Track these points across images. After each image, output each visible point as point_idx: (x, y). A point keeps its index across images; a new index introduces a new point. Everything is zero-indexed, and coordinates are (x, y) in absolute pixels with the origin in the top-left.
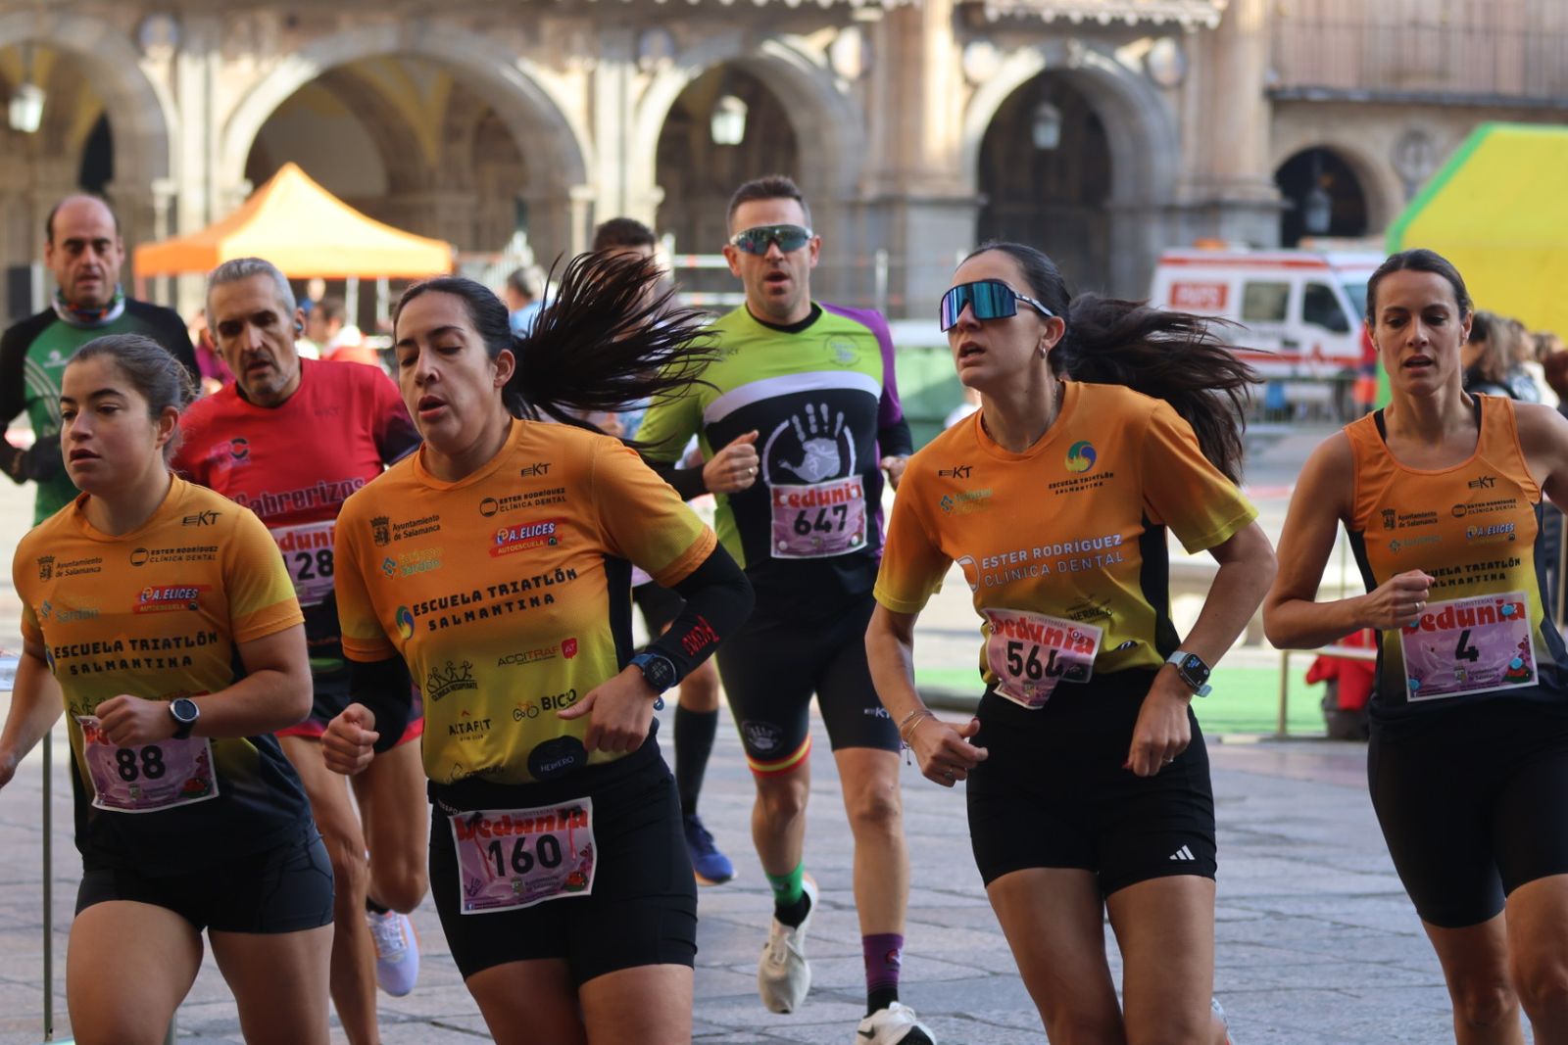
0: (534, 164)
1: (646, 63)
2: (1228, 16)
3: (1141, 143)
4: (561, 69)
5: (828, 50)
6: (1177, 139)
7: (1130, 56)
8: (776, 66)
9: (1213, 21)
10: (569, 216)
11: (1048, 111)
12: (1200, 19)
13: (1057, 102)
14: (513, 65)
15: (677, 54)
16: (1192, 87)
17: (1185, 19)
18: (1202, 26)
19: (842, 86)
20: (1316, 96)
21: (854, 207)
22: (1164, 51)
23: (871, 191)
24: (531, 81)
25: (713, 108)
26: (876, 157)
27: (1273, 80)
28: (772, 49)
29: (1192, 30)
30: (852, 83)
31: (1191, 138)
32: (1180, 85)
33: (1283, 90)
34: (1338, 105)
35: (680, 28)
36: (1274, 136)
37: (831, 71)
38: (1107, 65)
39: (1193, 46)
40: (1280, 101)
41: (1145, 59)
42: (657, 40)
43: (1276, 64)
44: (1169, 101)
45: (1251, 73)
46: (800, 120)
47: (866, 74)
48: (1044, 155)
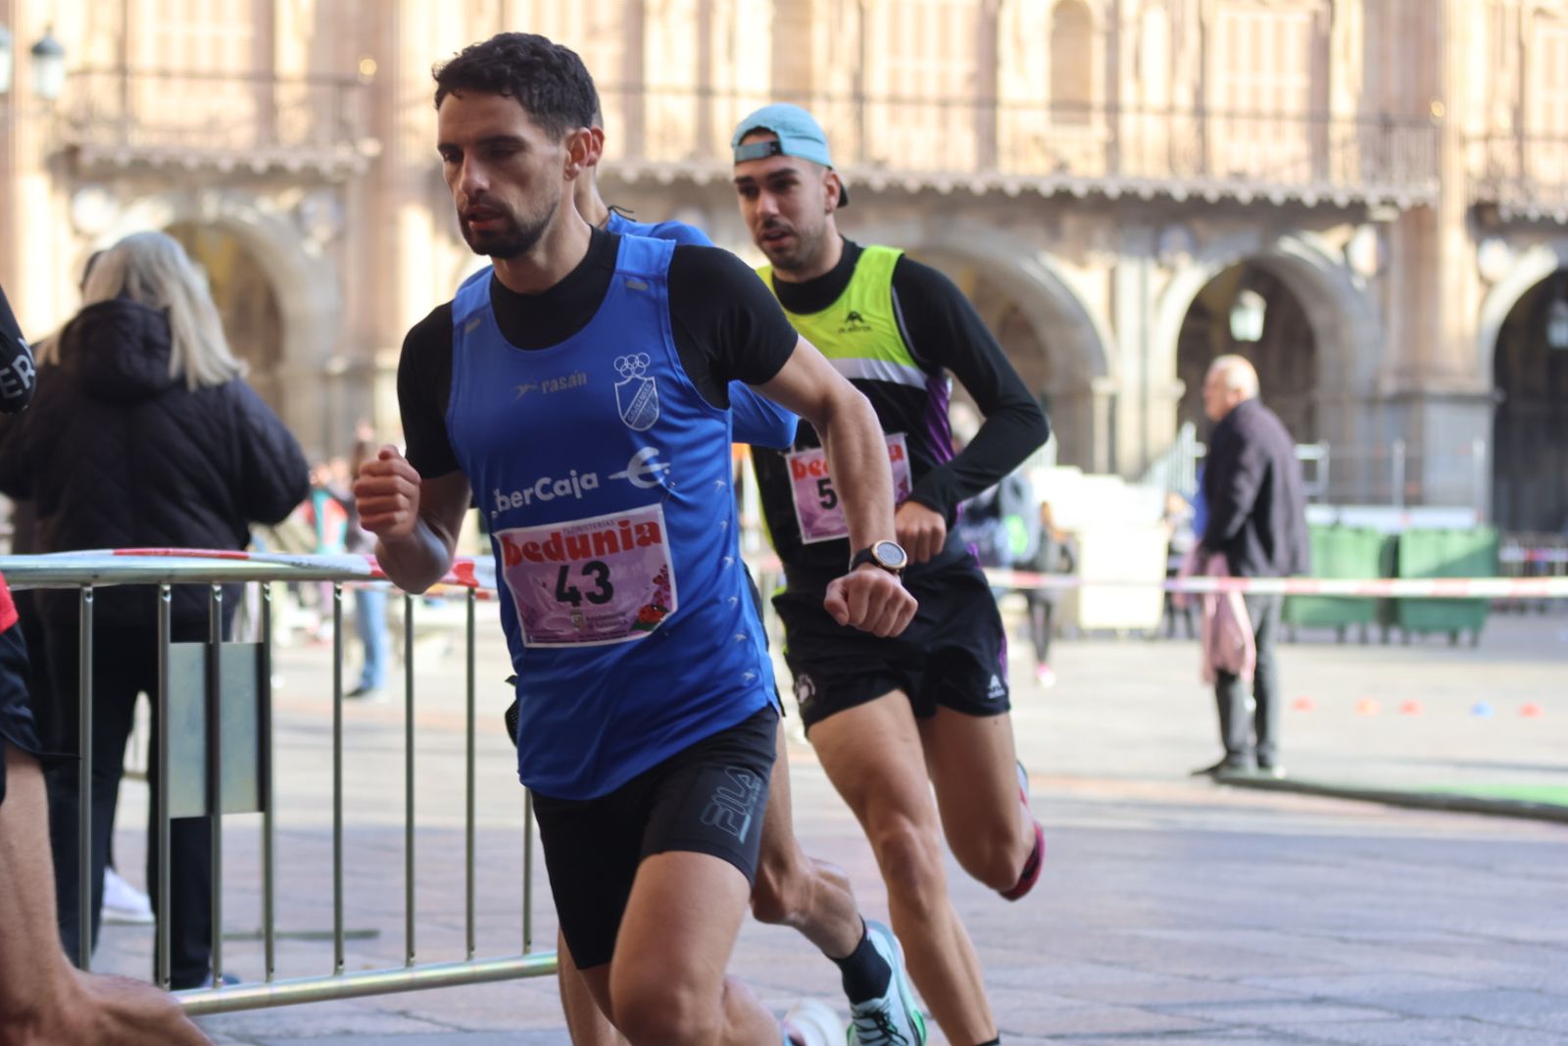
0: (1057, 357)
1: (1166, 257)
4: (1081, 263)
5: (1345, 248)
8: (1294, 264)
10: (1090, 410)
11: (1562, 309)
14: (1034, 258)
15: (1197, 249)
19: (1359, 284)
21: (1373, 401)
23: (1389, 386)
24: (1052, 275)
25: (1232, 303)
26: (1393, 352)
28: (1289, 246)
30: (1368, 281)
35: (1200, 226)
37: (1348, 267)
42: (1176, 236)
46: (1318, 317)
47: (1382, 272)
48: (1558, 353)
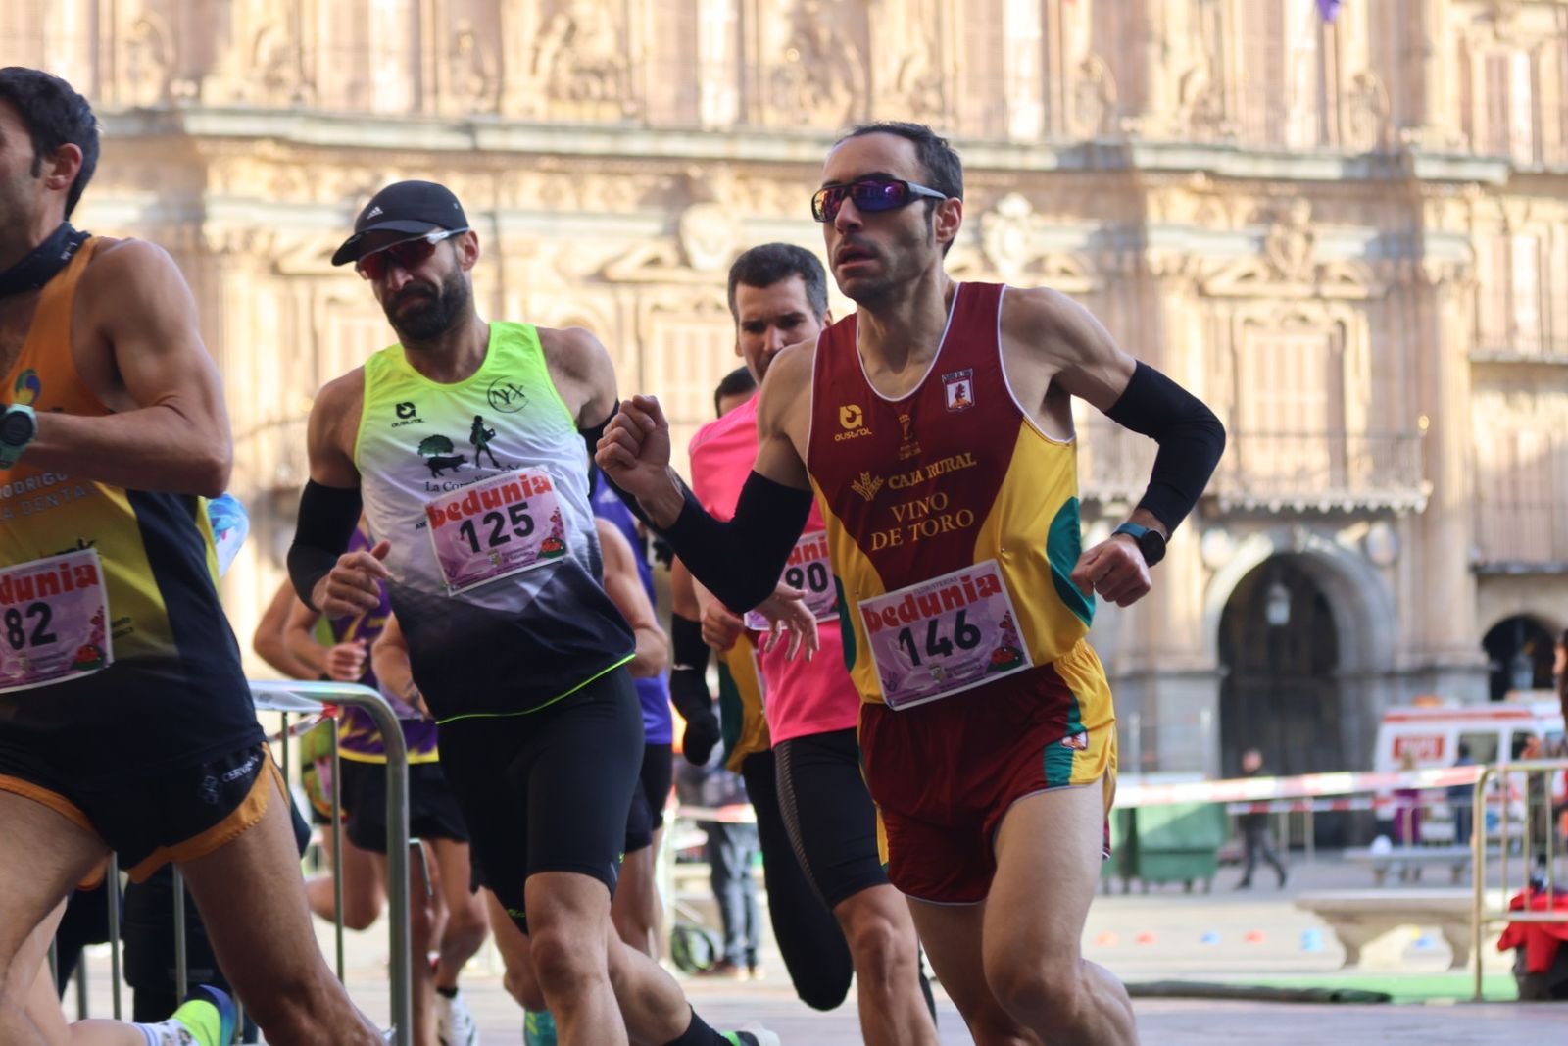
2: (1433, 500)
3: (1362, 617)
6: (1394, 611)
7: (1349, 538)
9: (1421, 506)
11: (1279, 591)
12: (1410, 504)
13: (1287, 583)
16: (1405, 564)
17: (1396, 504)
18: (1412, 510)
20: (1515, 570)
22: (1379, 532)
23: (1125, 666)
26: (1125, 636)
27: (1477, 556)
29: (1402, 515)
31: (1406, 610)
32: (1395, 563)
33: (1485, 564)
34: (1535, 577)
36: (1479, 607)
38: (1327, 548)
39: (1404, 529)
40: (1483, 575)
41: (1363, 542)
43: (1478, 542)
44: (1385, 579)
45: (1457, 551)
48: (1278, 630)
